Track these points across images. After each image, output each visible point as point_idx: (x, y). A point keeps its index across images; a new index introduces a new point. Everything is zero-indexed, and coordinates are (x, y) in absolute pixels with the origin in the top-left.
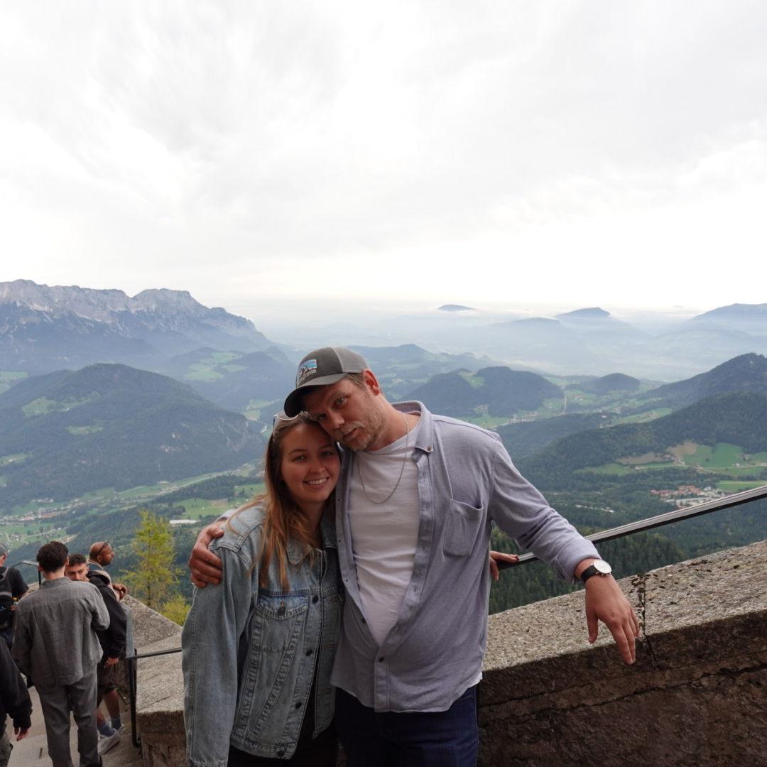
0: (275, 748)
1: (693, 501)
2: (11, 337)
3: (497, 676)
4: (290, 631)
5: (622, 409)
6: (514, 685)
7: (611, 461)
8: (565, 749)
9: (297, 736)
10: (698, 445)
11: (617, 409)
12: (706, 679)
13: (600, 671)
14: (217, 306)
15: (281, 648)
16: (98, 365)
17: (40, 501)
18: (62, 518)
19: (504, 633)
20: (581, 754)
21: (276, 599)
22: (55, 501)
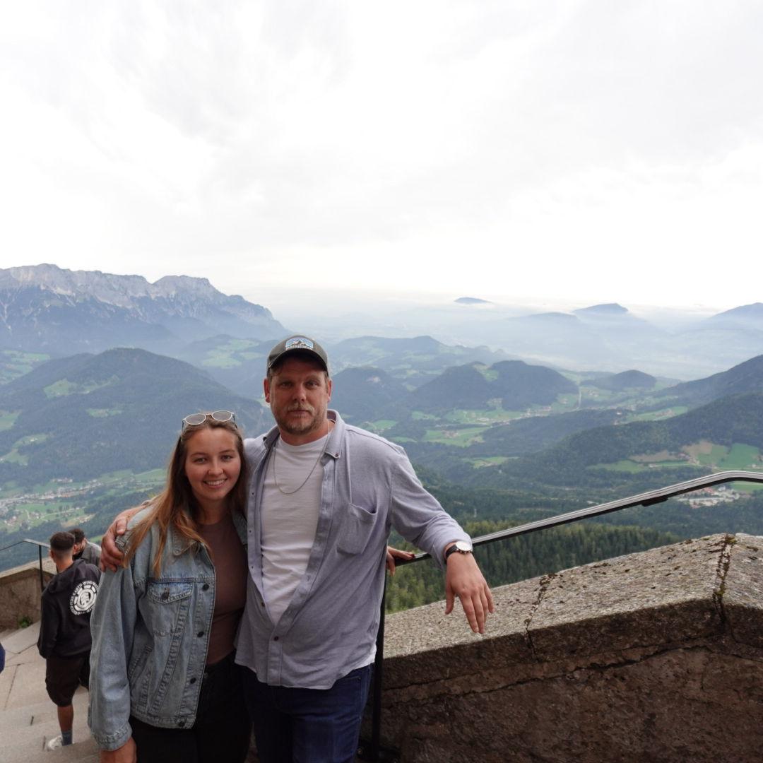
0: (176, 720)
1: (707, 501)
2: (35, 319)
3: (400, 662)
4: (176, 614)
5: (637, 406)
6: (415, 671)
7: (624, 457)
8: (457, 731)
9: (195, 708)
10: (713, 445)
11: (632, 406)
12: (578, 672)
13: (488, 662)
14: (235, 293)
15: (168, 631)
16: (118, 349)
17: (59, 480)
18: (81, 498)
19: (420, 624)
20: (471, 736)
21: (161, 585)
22: (74, 481)
